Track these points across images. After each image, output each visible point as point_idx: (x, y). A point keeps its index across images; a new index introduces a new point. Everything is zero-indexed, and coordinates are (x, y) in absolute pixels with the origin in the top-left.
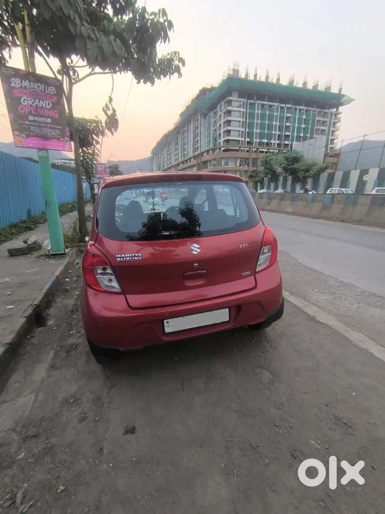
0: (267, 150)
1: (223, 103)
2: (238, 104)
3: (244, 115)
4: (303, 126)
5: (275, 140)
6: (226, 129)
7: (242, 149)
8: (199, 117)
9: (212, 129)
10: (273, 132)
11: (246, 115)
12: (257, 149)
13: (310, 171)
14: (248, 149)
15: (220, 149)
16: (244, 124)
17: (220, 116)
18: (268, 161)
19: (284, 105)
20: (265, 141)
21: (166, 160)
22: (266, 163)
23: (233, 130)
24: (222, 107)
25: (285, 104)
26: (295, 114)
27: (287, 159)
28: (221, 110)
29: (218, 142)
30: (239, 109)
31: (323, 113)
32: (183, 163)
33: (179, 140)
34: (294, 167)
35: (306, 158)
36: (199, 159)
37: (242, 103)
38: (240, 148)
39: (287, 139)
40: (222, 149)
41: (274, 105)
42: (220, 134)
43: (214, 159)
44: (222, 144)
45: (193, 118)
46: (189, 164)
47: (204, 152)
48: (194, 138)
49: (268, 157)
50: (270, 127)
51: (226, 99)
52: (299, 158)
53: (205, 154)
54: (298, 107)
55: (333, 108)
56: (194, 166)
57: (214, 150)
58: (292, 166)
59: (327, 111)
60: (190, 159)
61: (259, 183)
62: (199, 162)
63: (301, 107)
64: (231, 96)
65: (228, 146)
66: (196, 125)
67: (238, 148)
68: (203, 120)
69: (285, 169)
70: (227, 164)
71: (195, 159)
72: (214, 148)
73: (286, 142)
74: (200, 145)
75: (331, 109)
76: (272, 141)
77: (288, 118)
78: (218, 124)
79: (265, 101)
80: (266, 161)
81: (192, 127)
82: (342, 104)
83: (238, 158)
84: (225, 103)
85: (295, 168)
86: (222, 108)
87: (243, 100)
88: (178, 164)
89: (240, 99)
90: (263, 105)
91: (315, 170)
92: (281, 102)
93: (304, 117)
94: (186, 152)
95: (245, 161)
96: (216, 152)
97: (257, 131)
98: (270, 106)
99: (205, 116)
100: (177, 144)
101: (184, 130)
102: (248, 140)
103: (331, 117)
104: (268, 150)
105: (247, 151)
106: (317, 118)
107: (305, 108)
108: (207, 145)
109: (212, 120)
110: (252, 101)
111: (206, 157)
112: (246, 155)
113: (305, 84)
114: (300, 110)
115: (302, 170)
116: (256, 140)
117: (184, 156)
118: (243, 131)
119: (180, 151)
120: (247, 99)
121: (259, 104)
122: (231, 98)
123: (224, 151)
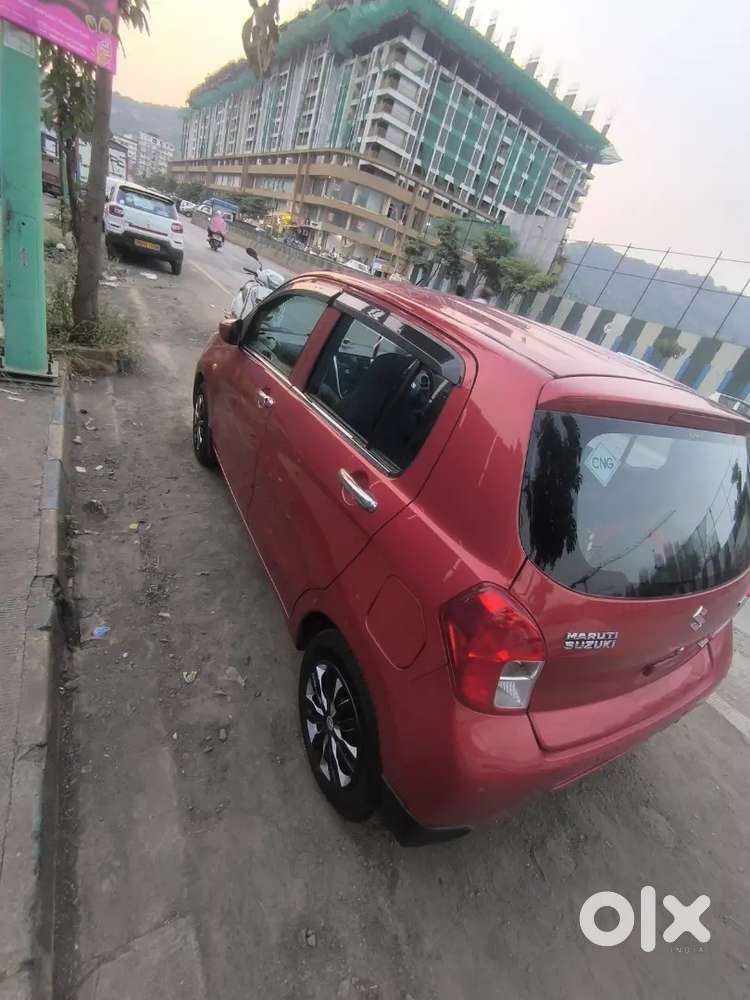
0: (447, 201)
1: (386, 45)
2: (418, 65)
3: (425, 99)
4: (525, 176)
5: (468, 184)
6: (378, 116)
7: (401, 178)
8: (325, 56)
9: (349, 102)
10: (470, 167)
11: (429, 100)
12: (431, 191)
13: (525, 282)
14: (413, 184)
15: (357, 159)
16: (417, 122)
17: (375, 77)
18: (453, 229)
19: (504, 114)
20: (449, 178)
21: (222, 133)
22: (447, 232)
23: (394, 126)
24: (384, 57)
25: (508, 111)
26: (519, 142)
27: (489, 240)
28: (378, 64)
29: (354, 141)
30: (417, 79)
31: (565, 163)
32: (265, 159)
33: (266, 98)
34: (498, 262)
35: (520, 250)
36: (305, 166)
37: (426, 68)
38: (398, 174)
39: (490, 190)
40: (362, 162)
41: (487, 105)
42: (363, 123)
43: (339, 180)
44: (362, 150)
45: (310, 54)
46: (278, 168)
47: (321, 154)
48: (303, 108)
49: (454, 221)
50: (467, 151)
51: (397, 40)
52: (512, 246)
53: (321, 159)
54: (528, 130)
55: (584, 161)
56: (289, 178)
57: (342, 157)
58: (494, 259)
59: (572, 162)
60: (284, 157)
61: (421, 270)
62: (304, 173)
63: (532, 133)
64: (408, 38)
65: (374, 160)
66: (313, 73)
67: (394, 174)
68: (331, 69)
69: (480, 260)
70: (362, 202)
71: (295, 162)
72: (343, 151)
73: (487, 199)
74: (314, 131)
75: (579, 162)
76: (463, 186)
77: (504, 146)
78: (365, 97)
79: (473, 85)
80: (449, 228)
81: (302, 73)
82: (599, 160)
83: (388, 196)
84: (391, 47)
85: (498, 265)
86: (381, 57)
87: (430, 59)
88: (253, 159)
89: (424, 55)
90: (466, 93)
91: (532, 283)
92: (502, 103)
93: (532, 157)
94: (277, 135)
95: (400, 209)
96: (345, 164)
97: (439, 149)
98: (479, 103)
99: (339, 59)
100: (258, 103)
101: (283, 74)
102: (418, 162)
103: (576, 178)
104: (451, 201)
105: (411, 189)
106: (553, 171)
107: (539, 138)
108: (328, 138)
109: (354, 80)
110: (447, 73)
111: (320, 167)
112: (405, 196)
113: (554, 82)
114: (530, 138)
115: (511, 274)
116: (433, 170)
117: (269, 144)
118: (412, 137)
119: (261, 124)
120: (439, 64)
121: (458, 85)
122: (405, 42)
123: (363, 168)
